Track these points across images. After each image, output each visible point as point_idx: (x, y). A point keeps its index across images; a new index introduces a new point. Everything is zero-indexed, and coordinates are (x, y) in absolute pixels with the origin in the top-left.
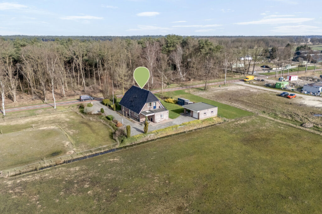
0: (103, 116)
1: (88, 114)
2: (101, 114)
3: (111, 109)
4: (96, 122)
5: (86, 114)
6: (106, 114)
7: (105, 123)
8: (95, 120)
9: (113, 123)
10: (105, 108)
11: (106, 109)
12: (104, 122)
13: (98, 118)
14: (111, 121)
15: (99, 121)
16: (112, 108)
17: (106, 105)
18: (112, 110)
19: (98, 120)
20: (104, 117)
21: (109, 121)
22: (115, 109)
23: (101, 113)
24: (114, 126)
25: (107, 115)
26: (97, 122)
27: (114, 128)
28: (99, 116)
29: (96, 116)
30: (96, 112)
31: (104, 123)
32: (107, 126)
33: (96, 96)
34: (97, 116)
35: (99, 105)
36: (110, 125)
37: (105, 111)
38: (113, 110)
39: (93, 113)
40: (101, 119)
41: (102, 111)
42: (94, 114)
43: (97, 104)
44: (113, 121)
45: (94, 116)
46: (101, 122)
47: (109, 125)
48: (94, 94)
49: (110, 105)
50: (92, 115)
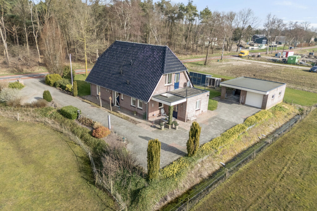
0: (50, 109)
1: (12, 104)
2: (44, 105)
3: (67, 93)
4: (32, 125)
5: (6, 106)
6: (57, 105)
7: (58, 127)
8: (28, 119)
9: (80, 125)
10: (52, 91)
11: (54, 94)
12: (54, 123)
13: (37, 115)
14: (75, 121)
15: (42, 122)
16: (68, 91)
17: (54, 85)
18: (70, 94)
19: (37, 119)
20: (54, 111)
21: (67, 120)
22: (76, 92)
23: (45, 101)
24: (87, 136)
25: (60, 107)
26: (34, 124)
27: (86, 141)
28: (40, 109)
29: (31, 109)
30: (32, 100)
31: (55, 126)
32: (65, 135)
33: (30, 71)
34: (34, 109)
35: (38, 85)
36: (73, 132)
37: (53, 97)
38: (73, 95)
39: (23, 103)
40: (45, 115)
41: (47, 96)
42: (28, 106)
43: (33, 83)
44: (80, 121)
45: (26, 111)
46: (45, 124)
47: (71, 134)
48: (28, 68)
49: (64, 85)
50: (22, 106)
